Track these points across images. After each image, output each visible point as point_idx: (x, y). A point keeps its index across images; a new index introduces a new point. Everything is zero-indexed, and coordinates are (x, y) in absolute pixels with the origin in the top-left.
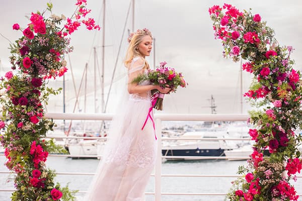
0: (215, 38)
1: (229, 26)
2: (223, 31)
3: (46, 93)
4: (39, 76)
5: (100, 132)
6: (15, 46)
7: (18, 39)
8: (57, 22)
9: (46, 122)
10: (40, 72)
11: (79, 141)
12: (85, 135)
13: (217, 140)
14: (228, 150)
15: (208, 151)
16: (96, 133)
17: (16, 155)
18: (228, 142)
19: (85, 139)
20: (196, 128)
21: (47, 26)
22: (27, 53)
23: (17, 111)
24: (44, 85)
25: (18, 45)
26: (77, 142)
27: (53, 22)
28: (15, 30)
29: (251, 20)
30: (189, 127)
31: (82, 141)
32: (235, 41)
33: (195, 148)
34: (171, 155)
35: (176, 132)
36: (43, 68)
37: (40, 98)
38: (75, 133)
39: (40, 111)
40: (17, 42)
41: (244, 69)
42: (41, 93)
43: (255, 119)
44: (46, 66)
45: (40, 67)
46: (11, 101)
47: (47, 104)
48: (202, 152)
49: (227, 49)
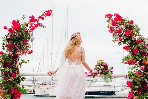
0: (109, 33)
1: (116, 26)
2: (113, 29)
3: (21, 62)
4: (17, 53)
5: (51, 82)
6: (5, 38)
7: (6, 34)
8: (26, 25)
9: (20, 77)
10: (17, 51)
11: (40, 87)
12: (43, 84)
13: (111, 87)
14: (117, 92)
15: (106, 93)
16: (48, 83)
17: (5, 94)
18: (117, 88)
19: (43, 86)
20: (100, 81)
21: (21, 28)
22: (10, 41)
23: (5, 71)
24: (19, 58)
25: (6, 37)
26: (39, 88)
27: (24, 25)
28: (5, 29)
29: (128, 23)
30: (96, 80)
31: (41, 87)
32: (119, 34)
33: (100, 91)
34: (87, 95)
35: (90, 82)
36: (19, 49)
37: (17, 64)
38: (37, 83)
39: (17, 71)
40: (5, 35)
41: (124, 49)
42: (18, 62)
43: (130, 76)
44: (20, 48)
45: (17, 48)
46: (3, 66)
47: (21, 68)
48: (103, 93)
49: (115, 39)
